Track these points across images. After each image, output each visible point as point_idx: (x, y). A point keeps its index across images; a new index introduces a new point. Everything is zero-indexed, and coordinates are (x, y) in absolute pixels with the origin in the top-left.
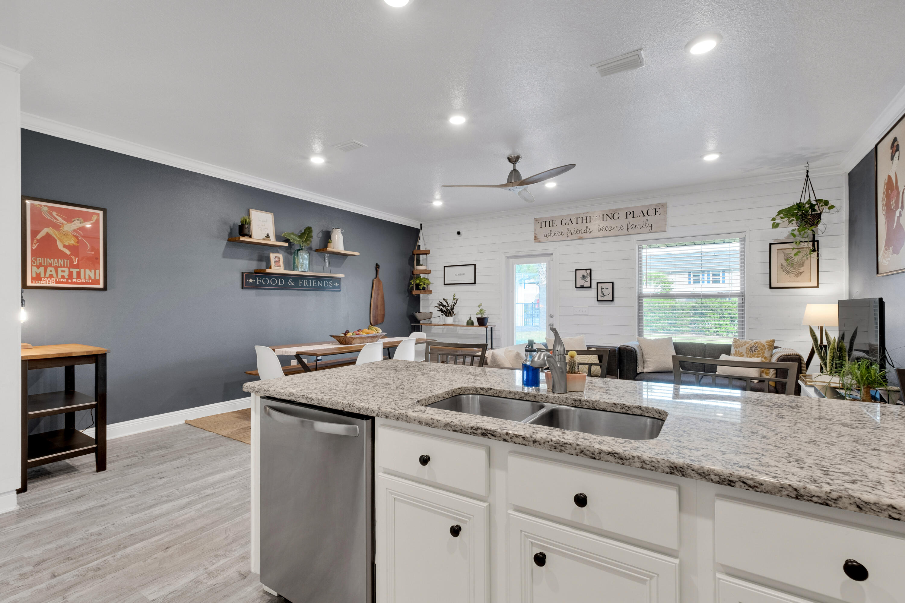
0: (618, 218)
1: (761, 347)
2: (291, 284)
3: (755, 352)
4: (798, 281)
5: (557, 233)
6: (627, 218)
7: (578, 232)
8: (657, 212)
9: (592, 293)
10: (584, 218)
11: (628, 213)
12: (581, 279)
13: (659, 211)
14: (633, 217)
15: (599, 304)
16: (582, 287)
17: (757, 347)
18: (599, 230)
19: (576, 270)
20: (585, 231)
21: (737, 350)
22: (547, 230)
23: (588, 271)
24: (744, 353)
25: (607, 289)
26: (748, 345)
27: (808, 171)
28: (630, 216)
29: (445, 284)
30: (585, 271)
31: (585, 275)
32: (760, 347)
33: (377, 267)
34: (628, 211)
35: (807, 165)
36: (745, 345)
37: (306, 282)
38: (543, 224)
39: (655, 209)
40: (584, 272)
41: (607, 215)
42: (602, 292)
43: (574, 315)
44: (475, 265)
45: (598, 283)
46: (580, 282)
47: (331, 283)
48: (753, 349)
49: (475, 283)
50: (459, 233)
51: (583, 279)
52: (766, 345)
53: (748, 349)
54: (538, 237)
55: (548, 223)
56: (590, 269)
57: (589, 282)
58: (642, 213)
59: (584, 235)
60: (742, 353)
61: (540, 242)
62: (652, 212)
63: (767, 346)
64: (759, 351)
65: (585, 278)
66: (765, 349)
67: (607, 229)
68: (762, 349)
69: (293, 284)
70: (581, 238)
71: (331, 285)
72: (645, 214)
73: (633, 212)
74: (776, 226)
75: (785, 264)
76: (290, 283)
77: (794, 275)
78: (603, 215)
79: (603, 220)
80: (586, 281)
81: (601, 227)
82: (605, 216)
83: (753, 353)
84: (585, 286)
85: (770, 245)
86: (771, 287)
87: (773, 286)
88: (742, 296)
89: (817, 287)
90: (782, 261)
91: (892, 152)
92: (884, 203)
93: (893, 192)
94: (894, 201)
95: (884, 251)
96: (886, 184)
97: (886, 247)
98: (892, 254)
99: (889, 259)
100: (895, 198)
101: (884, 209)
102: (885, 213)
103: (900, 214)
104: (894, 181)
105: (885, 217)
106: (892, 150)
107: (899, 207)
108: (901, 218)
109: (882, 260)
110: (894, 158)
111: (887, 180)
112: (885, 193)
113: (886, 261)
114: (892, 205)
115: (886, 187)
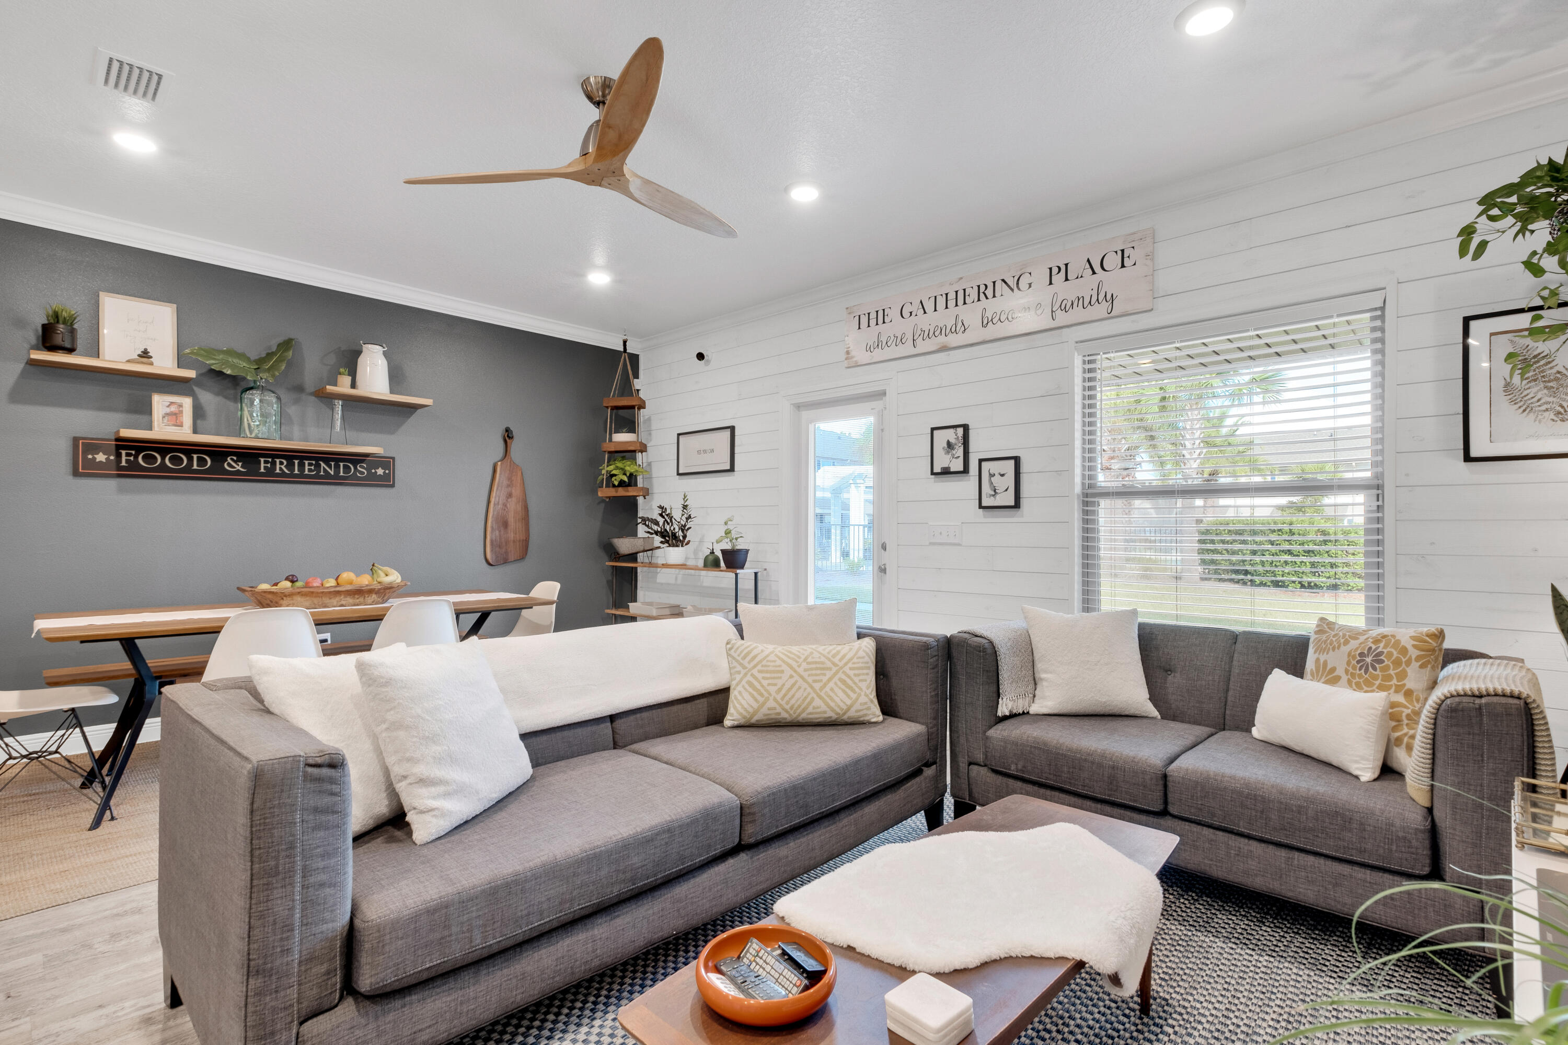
0: (1030, 285)
1: (1395, 654)
2: (234, 467)
3: (1375, 669)
5: (892, 338)
6: (1051, 283)
7: (937, 334)
8: (1126, 259)
9: (968, 485)
10: (952, 295)
11: (1055, 270)
12: (943, 452)
13: (1134, 255)
14: (1067, 279)
15: (982, 517)
16: (946, 472)
17: (1381, 653)
18: (985, 322)
19: (933, 429)
20: (953, 330)
21: (1323, 658)
22: (873, 333)
23: (960, 431)
24: (1340, 672)
25: (1002, 475)
26: (1353, 644)
28: (1058, 278)
29: (678, 474)
30: (952, 430)
31: (953, 441)
32: (1390, 655)
33: (508, 435)
34: (1053, 265)
36: (1346, 643)
37: (281, 463)
38: (864, 320)
39: (1123, 251)
40: (950, 435)
41: (1003, 280)
42: (992, 483)
43: (931, 544)
44: (732, 429)
45: (981, 461)
46: (941, 461)
47: (362, 467)
48: (1369, 660)
49: (732, 469)
50: (700, 356)
51: (948, 453)
52: (1409, 647)
53: (1356, 657)
54: (852, 354)
55: (873, 315)
56: (965, 426)
57: (961, 458)
58: (1088, 266)
59: (953, 340)
60: (1333, 670)
61: (856, 365)
62: (1112, 261)
63: (1414, 653)
64: (1388, 667)
65: (954, 449)
66: (1408, 663)
67: (1003, 317)
68: (1397, 663)
69: (239, 468)
70: (944, 349)
71: (362, 473)
72: (1097, 268)
73: (1066, 265)
75: (1517, 380)
76: (229, 465)
78: (994, 283)
79: (994, 296)
80: (953, 455)
81: (989, 314)
82: (999, 284)
83: (1366, 671)
84: (952, 470)
85: (1466, 322)
86: (1468, 457)
87: (1477, 454)
88: (1376, 487)
90: (1508, 371)
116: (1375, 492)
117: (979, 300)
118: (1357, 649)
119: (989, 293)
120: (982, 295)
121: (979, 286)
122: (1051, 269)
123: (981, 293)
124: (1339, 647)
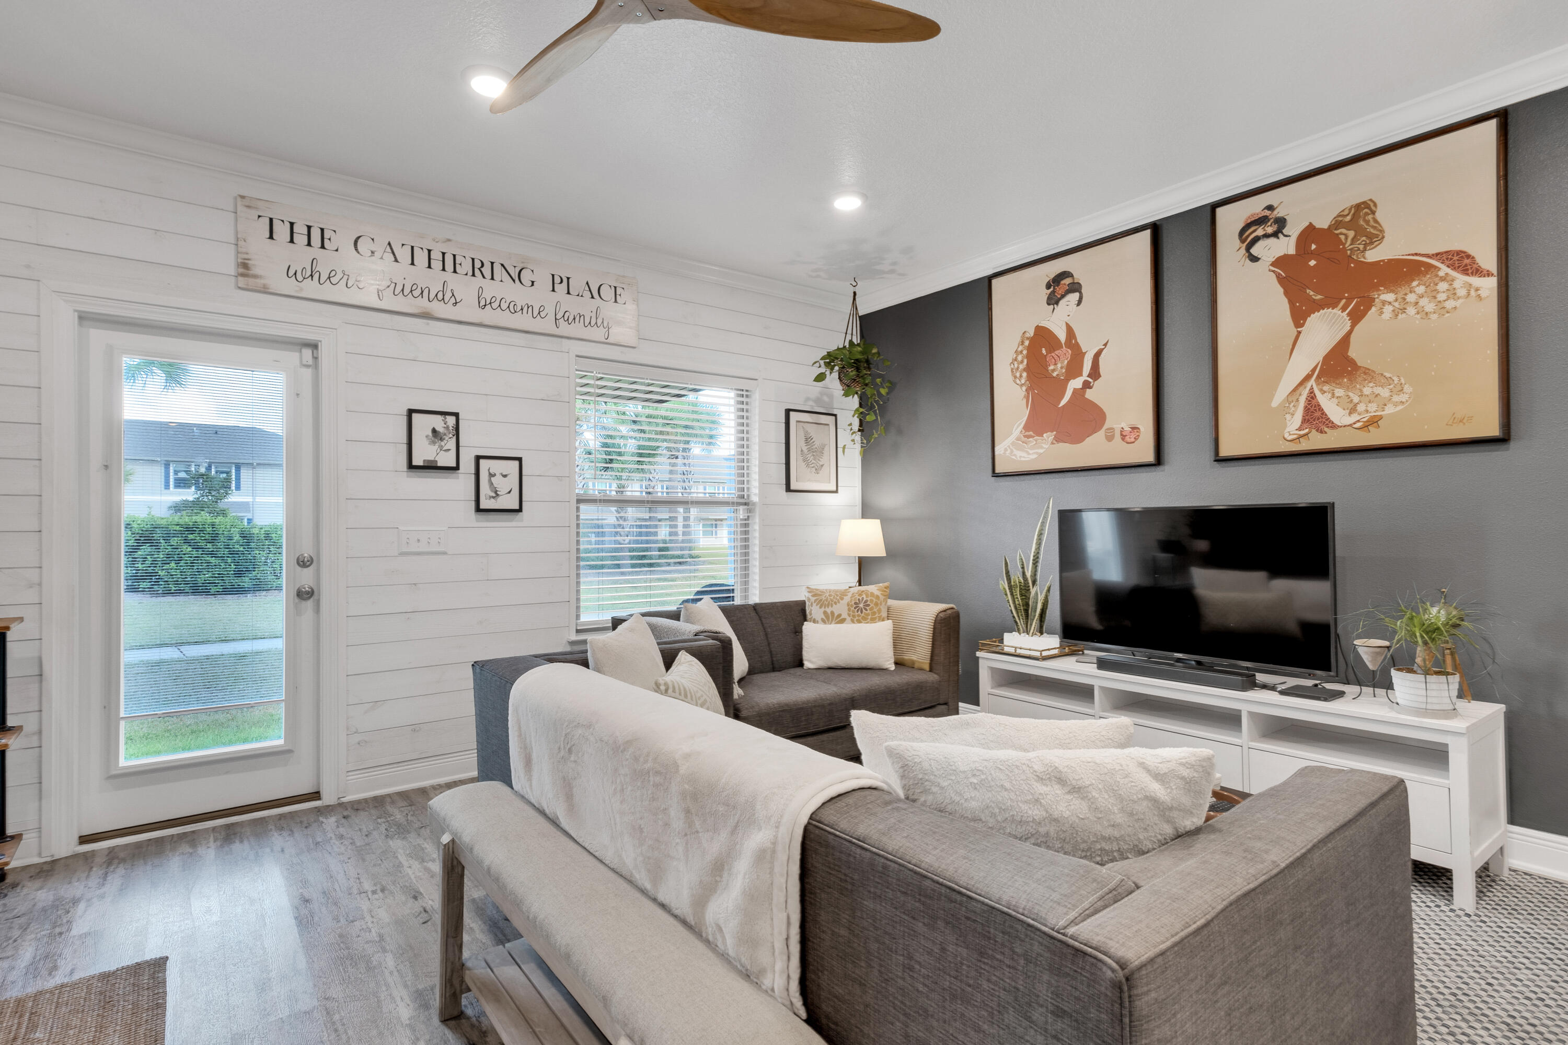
0: (533, 282)
3: (866, 610)
4: (819, 481)
5: (340, 273)
6: (553, 290)
7: (416, 293)
8: (620, 297)
9: (460, 485)
10: (436, 255)
11: (557, 280)
12: (426, 442)
13: (624, 296)
14: (568, 293)
15: (477, 521)
16: (431, 467)
17: (866, 601)
18: (482, 303)
19: (411, 412)
20: (440, 296)
22: (301, 255)
23: (451, 420)
25: (505, 476)
26: (847, 599)
27: (855, 293)
28: (561, 288)
30: (439, 418)
31: (440, 428)
32: (871, 600)
34: (555, 273)
35: (854, 284)
36: (842, 599)
38: (282, 231)
39: (616, 287)
40: (437, 422)
41: (502, 265)
42: (491, 484)
43: (403, 554)
45: (478, 458)
46: (424, 452)
48: (861, 605)
51: (434, 443)
53: (852, 606)
54: (256, 271)
55: (302, 229)
56: (456, 415)
57: (452, 453)
58: (587, 288)
59: (437, 308)
61: (265, 290)
62: (607, 293)
64: (872, 608)
65: (442, 439)
67: (504, 306)
68: (876, 604)
70: (426, 316)
72: (595, 293)
73: (568, 278)
74: (820, 378)
75: (805, 449)
77: (814, 469)
78: (492, 263)
79: (492, 278)
80: (441, 448)
81: (487, 295)
82: (497, 267)
83: (862, 612)
84: (439, 465)
85: (788, 412)
86: (788, 489)
87: (792, 488)
88: (746, 504)
89: (836, 492)
90: (802, 443)
91: (1053, 292)
92: (1021, 367)
93: (1057, 352)
94: (1059, 365)
95: (1018, 439)
96: (1028, 338)
97: (1027, 433)
98: (1052, 443)
99: (1041, 451)
100: (1066, 362)
101: (1021, 376)
102: (1023, 381)
103: (1087, 385)
104: (1062, 336)
105: (1024, 388)
106: (1052, 289)
107: (1081, 375)
108: (1088, 390)
109: (1012, 451)
110: (1062, 302)
111: (1031, 333)
112: (1025, 352)
113: (1029, 454)
114: (1053, 370)
115: (1027, 343)
116: (745, 507)
117: (473, 275)
118: (851, 601)
119: (487, 270)
120: (477, 271)
121: (473, 260)
122: (553, 276)
123: (476, 268)
124: (839, 602)
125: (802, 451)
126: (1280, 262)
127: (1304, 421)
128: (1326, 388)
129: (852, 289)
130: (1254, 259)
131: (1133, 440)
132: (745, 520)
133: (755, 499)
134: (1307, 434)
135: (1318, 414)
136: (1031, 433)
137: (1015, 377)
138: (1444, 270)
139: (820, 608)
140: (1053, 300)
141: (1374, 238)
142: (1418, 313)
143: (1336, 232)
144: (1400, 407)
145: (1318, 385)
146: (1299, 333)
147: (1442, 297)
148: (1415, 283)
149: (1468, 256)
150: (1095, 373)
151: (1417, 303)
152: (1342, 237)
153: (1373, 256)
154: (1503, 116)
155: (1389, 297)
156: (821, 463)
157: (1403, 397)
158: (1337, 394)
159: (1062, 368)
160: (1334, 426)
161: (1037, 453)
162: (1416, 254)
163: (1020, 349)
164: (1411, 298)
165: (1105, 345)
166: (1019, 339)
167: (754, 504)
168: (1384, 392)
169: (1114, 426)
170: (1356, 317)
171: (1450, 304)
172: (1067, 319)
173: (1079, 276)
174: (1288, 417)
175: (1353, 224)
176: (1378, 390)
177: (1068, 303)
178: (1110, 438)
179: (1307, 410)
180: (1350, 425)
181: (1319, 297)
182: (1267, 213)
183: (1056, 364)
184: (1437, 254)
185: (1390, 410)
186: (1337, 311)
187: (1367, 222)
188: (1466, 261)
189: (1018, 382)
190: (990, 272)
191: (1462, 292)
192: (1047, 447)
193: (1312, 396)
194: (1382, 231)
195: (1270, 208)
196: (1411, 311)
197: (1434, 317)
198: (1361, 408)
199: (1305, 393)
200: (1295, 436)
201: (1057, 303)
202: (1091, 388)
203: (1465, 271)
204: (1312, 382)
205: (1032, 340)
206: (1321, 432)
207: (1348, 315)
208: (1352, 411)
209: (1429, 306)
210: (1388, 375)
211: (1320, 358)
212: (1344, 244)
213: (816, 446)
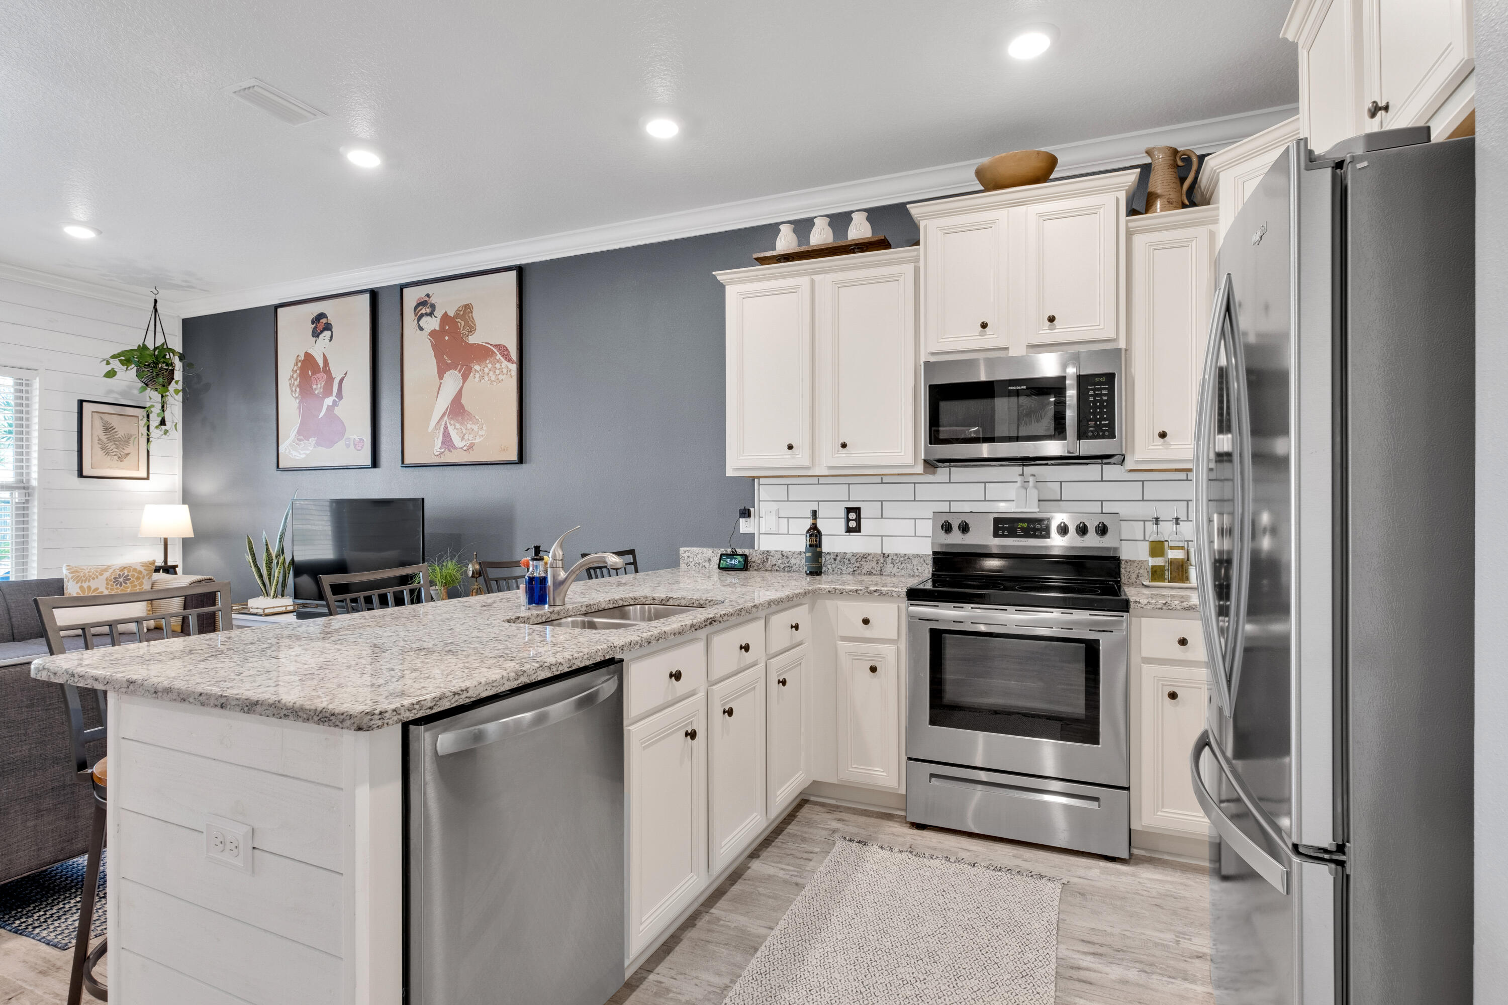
1: (137, 575)
3: (126, 583)
4: (122, 468)
17: (128, 576)
21: (85, 585)
24: (102, 589)
26: (106, 575)
27: (156, 301)
32: (133, 576)
35: (156, 292)
36: (101, 574)
48: (121, 580)
53: (111, 580)
60: (97, 589)
63: (145, 573)
64: (133, 582)
66: (143, 578)
68: (138, 578)
74: (111, 374)
75: (104, 438)
77: (116, 458)
83: (121, 586)
85: (81, 403)
86: (81, 474)
87: (85, 474)
88: (24, 488)
89: (148, 478)
90: (99, 431)
91: (316, 327)
92: (296, 383)
93: (318, 375)
94: (319, 386)
95: (294, 441)
96: (300, 361)
97: (299, 437)
98: (315, 447)
99: (308, 452)
100: (323, 383)
101: (296, 390)
102: (297, 395)
103: (335, 403)
104: (321, 363)
105: (298, 401)
106: (315, 325)
107: (331, 395)
108: (336, 407)
109: (290, 451)
110: (321, 336)
111: (302, 357)
112: (298, 372)
113: (300, 454)
114: (316, 389)
115: (299, 364)
116: (24, 491)
118: (111, 576)
124: (97, 577)
125: (99, 440)
126: (433, 333)
127: (443, 443)
128: (452, 422)
129: (154, 297)
130: (421, 329)
131: (360, 448)
132: (24, 503)
133: (34, 483)
134: (444, 452)
135: (448, 439)
136: (302, 437)
137: (292, 391)
138: (499, 356)
139: (77, 583)
140: (316, 334)
141: (472, 329)
142: (489, 380)
143: (457, 320)
144: (482, 438)
145: (449, 419)
146: (441, 383)
147: (498, 372)
148: (488, 362)
149: (507, 350)
150: (340, 395)
151: (488, 374)
152: (459, 324)
153: (472, 340)
154: (520, 270)
155: (477, 367)
156: (126, 452)
157: (482, 433)
158: (457, 427)
159: (321, 388)
160: (455, 448)
161: (304, 453)
162: (488, 343)
163: (295, 369)
164: (486, 370)
165: (346, 374)
166: (294, 361)
167: (34, 488)
168: (475, 428)
169: (350, 437)
170: (465, 378)
171: (501, 377)
172: (324, 350)
173: (331, 319)
174: (436, 439)
175: (463, 317)
176: (473, 427)
177: (324, 338)
178: (348, 446)
179: (444, 435)
180: (462, 448)
181: (449, 361)
182: (427, 299)
183: (317, 384)
184: (496, 345)
185: (478, 440)
186: (456, 372)
187: (469, 317)
188: (507, 353)
189: (294, 395)
190: (276, 302)
191: (505, 371)
192: (311, 449)
193: (446, 428)
194: (475, 325)
195: (428, 295)
196: (486, 378)
197: (495, 384)
198: (466, 437)
199: (443, 424)
200: (438, 453)
201: (318, 336)
202: (337, 406)
203: (506, 359)
204: (446, 418)
205: (303, 362)
206: (450, 451)
207: (462, 376)
208: (463, 439)
209: (493, 378)
210: (477, 417)
211: (449, 402)
212: (460, 329)
213: (119, 435)
